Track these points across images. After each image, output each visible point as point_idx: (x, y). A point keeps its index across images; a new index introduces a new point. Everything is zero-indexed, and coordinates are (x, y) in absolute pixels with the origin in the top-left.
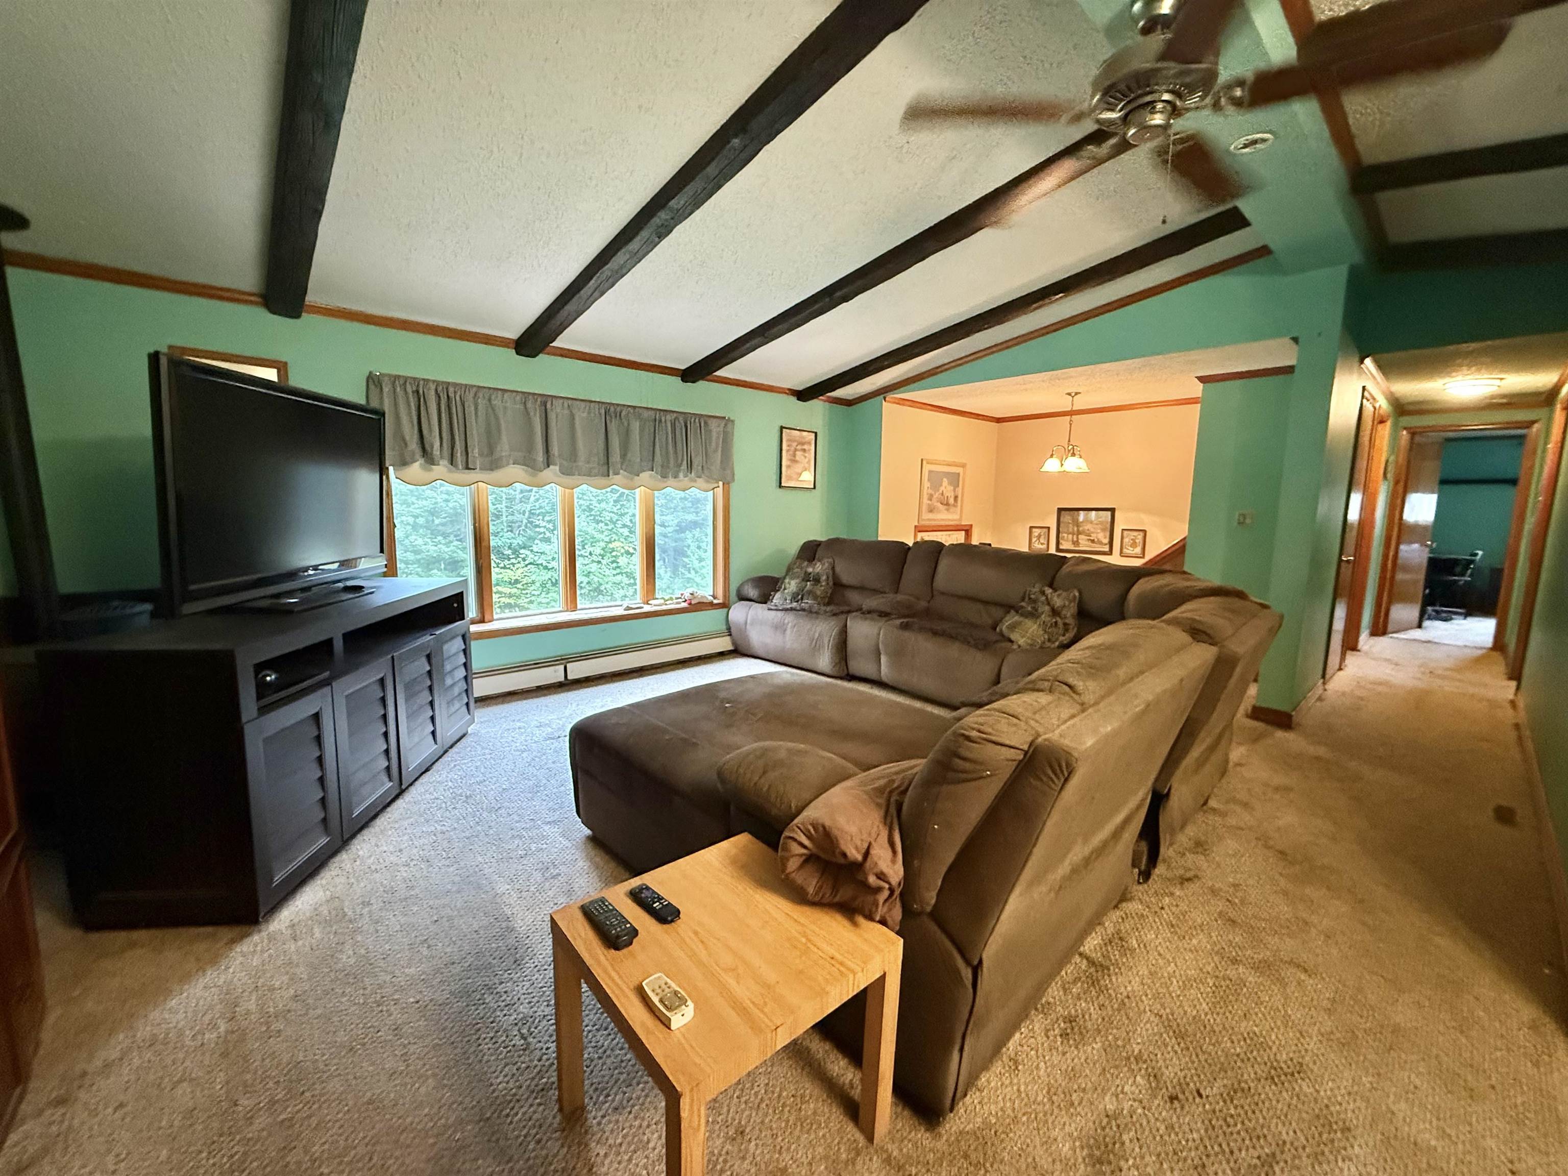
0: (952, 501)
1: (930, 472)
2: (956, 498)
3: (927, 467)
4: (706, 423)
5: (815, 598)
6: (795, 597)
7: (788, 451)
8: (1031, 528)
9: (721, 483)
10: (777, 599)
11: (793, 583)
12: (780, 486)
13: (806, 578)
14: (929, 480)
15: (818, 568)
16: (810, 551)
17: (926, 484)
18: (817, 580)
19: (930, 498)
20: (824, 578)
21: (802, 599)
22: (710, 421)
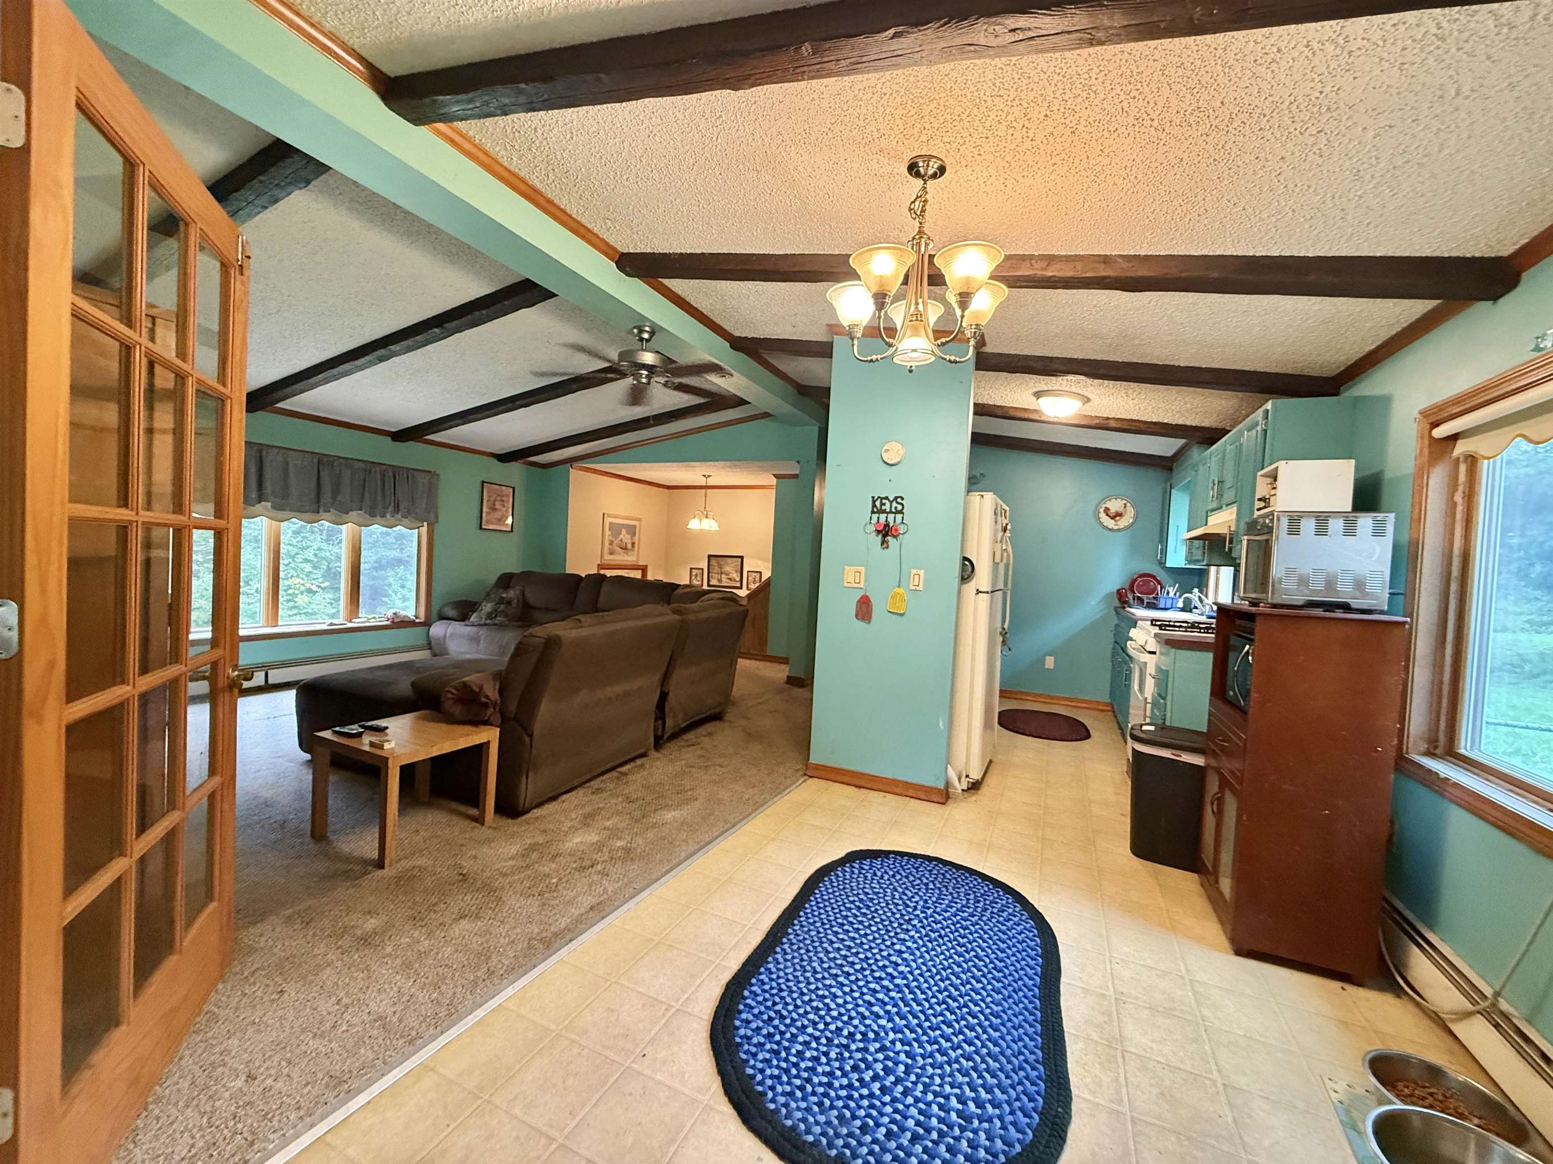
0: (629, 546)
1: (610, 523)
2: (633, 544)
3: (608, 520)
4: (413, 476)
5: (506, 616)
6: (489, 616)
7: (488, 501)
8: (691, 569)
9: (425, 524)
10: (474, 618)
11: (489, 605)
12: (481, 528)
13: (501, 601)
14: (610, 529)
15: (511, 594)
16: (506, 581)
17: (608, 532)
18: (509, 603)
19: (611, 543)
20: (515, 601)
21: (496, 617)
22: (416, 473)
